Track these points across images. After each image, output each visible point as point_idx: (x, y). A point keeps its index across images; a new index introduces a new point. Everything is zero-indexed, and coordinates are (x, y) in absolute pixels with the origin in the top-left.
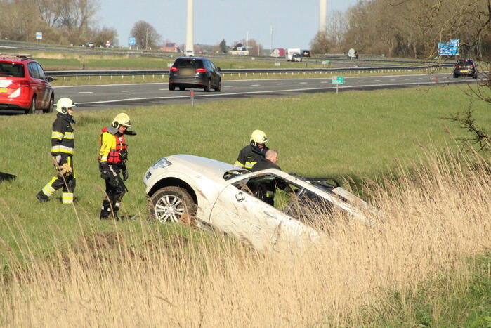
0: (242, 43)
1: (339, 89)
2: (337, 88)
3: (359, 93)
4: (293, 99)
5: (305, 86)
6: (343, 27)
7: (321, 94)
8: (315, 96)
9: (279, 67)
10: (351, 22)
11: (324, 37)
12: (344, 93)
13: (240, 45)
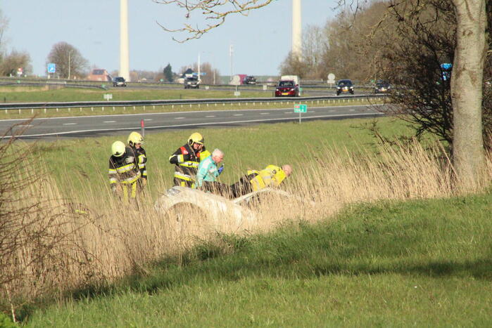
0: (192, 69)
1: (303, 120)
2: (300, 118)
3: (325, 122)
4: (252, 129)
5: (265, 117)
6: (320, 46)
7: (282, 124)
8: (275, 126)
9: (239, 96)
10: (331, 40)
11: (298, 59)
12: (308, 123)
13: (189, 71)
